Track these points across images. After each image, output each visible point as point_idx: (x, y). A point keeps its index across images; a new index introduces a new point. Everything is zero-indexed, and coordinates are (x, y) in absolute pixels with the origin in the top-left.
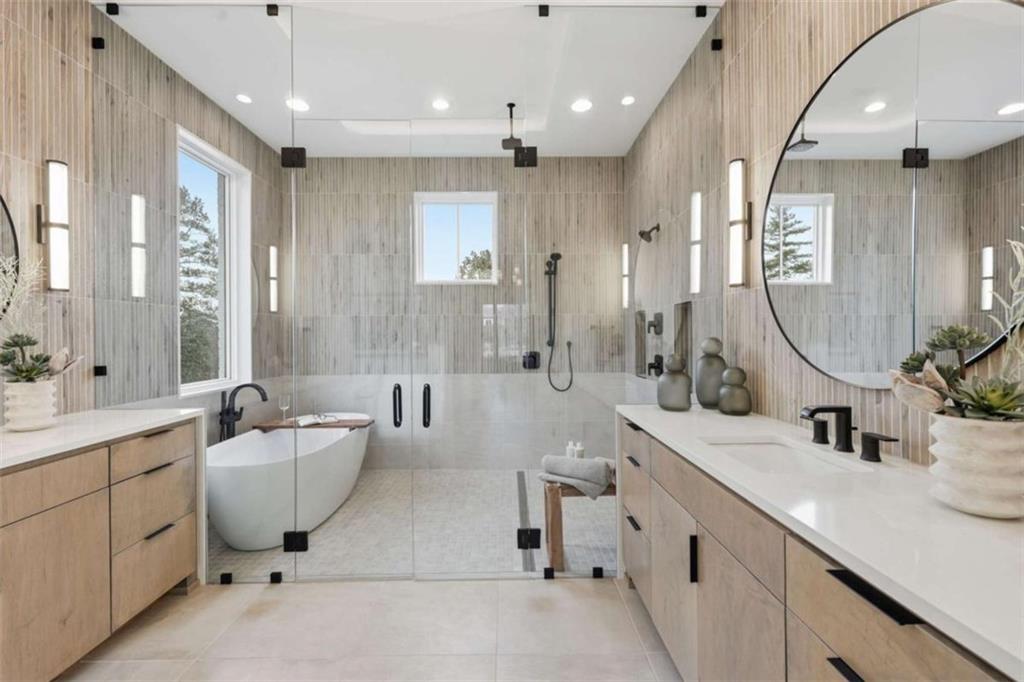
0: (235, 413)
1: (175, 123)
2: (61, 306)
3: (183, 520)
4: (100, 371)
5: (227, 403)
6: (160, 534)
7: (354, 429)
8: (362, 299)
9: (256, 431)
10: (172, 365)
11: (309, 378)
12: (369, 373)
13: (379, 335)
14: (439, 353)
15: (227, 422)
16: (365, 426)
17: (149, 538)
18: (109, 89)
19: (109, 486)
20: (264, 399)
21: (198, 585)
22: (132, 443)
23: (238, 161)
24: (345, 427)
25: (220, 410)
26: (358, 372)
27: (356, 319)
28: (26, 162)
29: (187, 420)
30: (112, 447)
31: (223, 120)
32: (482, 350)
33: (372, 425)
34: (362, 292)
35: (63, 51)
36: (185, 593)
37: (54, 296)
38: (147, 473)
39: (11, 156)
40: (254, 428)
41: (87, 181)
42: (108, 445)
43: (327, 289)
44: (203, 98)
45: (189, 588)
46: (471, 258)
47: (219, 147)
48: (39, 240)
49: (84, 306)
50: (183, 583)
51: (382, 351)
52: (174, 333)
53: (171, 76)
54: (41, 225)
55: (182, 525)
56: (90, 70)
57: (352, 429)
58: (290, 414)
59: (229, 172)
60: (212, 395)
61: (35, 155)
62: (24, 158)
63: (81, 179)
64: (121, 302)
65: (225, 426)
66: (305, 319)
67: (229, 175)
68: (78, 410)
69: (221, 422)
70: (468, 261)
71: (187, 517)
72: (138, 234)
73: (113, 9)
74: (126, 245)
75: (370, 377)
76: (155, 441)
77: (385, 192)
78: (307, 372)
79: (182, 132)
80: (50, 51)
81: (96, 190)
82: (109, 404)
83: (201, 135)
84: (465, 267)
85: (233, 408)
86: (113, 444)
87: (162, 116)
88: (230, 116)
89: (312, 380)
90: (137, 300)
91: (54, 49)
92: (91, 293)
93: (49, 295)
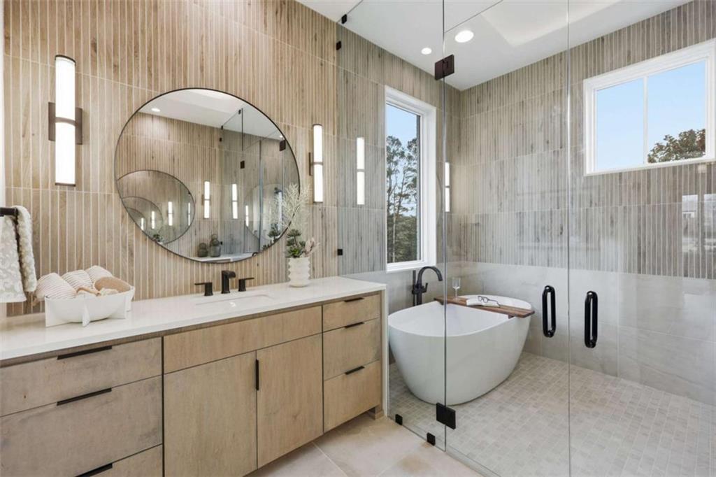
0: (422, 287)
1: (384, 85)
2: (320, 212)
3: (370, 365)
4: (340, 252)
5: (417, 279)
6: (355, 372)
7: (512, 317)
8: (526, 197)
9: (436, 302)
10: (381, 250)
11: (479, 264)
12: (532, 264)
13: (543, 229)
14: (615, 249)
15: (417, 293)
16: (524, 316)
17: (347, 373)
18: (346, 73)
19: (322, 332)
20: (440, 279)
21: (383, 415)
22: (338, 304)
23: (427, 102)
24: (505, 313)
25: (411, 284)
26: (521, 263)
27: (520, 215)
28: (304, 128)
29: (375, 292)
30: (324, 306)
31: (415, 73)
32: (681, 245)
33: (533, 315)
34: (526, 191)
35: (322, 58)
36: (374, 418)
37: (318, 206)
38: (347, 327)
39: (297, 127)
40: (435, 300)
41: (334, 134)
42: (322, 304)
43: (494, 190)
44: (402, 62)
45: (376, 415)
46: (665, 143)
47: (413, 95)
48: (310, 174)
49: (332, 211)
50: (373, 410)
51: (547, 245)
52: (383, 228)
53: (381, 53)
54: (311, 164)
55: (371, 368)
56: (335, 65)
57: (511, 316)
58: (460, 293)
59: (422, 113)
60: (407, 272)
61: (308, 124)
62: (303, 126)
63: (331, 133)
64: (352, 208)
65: (416, 296)
66: (477, 216)
67: (423, 115)
68: (329, 276)
69: (413, 292)
70: (660, 148)
71: (374, 363)
72: (361, 164)
73: (344, 19)
74: (354, 171)
75: (532, 268)
76: (352, 305)
77: (550, 90)
78: (476, 260)
79: (388, 90)
80: (315, 58)
81: (338, 139)
82: (345, 274)
83: (401, 89)
84: (654, 155)
85: (421, 284)
86: (325, 304)
87: (376, 82)
88: (420, 70)
89: (482, 267)
90: (361, 206)
91: (317, 58)
92: (336, 203)
93: (315, 205)
